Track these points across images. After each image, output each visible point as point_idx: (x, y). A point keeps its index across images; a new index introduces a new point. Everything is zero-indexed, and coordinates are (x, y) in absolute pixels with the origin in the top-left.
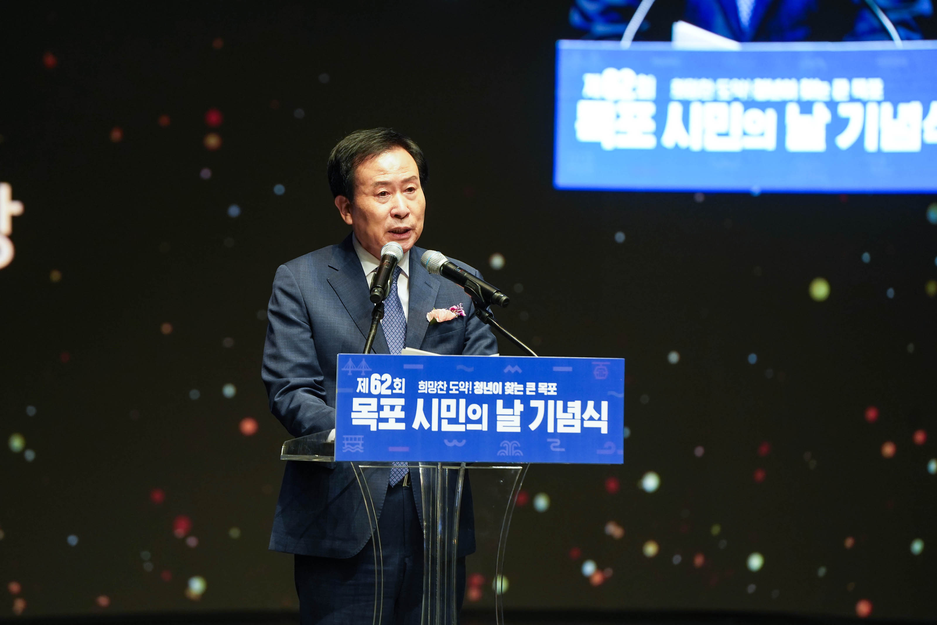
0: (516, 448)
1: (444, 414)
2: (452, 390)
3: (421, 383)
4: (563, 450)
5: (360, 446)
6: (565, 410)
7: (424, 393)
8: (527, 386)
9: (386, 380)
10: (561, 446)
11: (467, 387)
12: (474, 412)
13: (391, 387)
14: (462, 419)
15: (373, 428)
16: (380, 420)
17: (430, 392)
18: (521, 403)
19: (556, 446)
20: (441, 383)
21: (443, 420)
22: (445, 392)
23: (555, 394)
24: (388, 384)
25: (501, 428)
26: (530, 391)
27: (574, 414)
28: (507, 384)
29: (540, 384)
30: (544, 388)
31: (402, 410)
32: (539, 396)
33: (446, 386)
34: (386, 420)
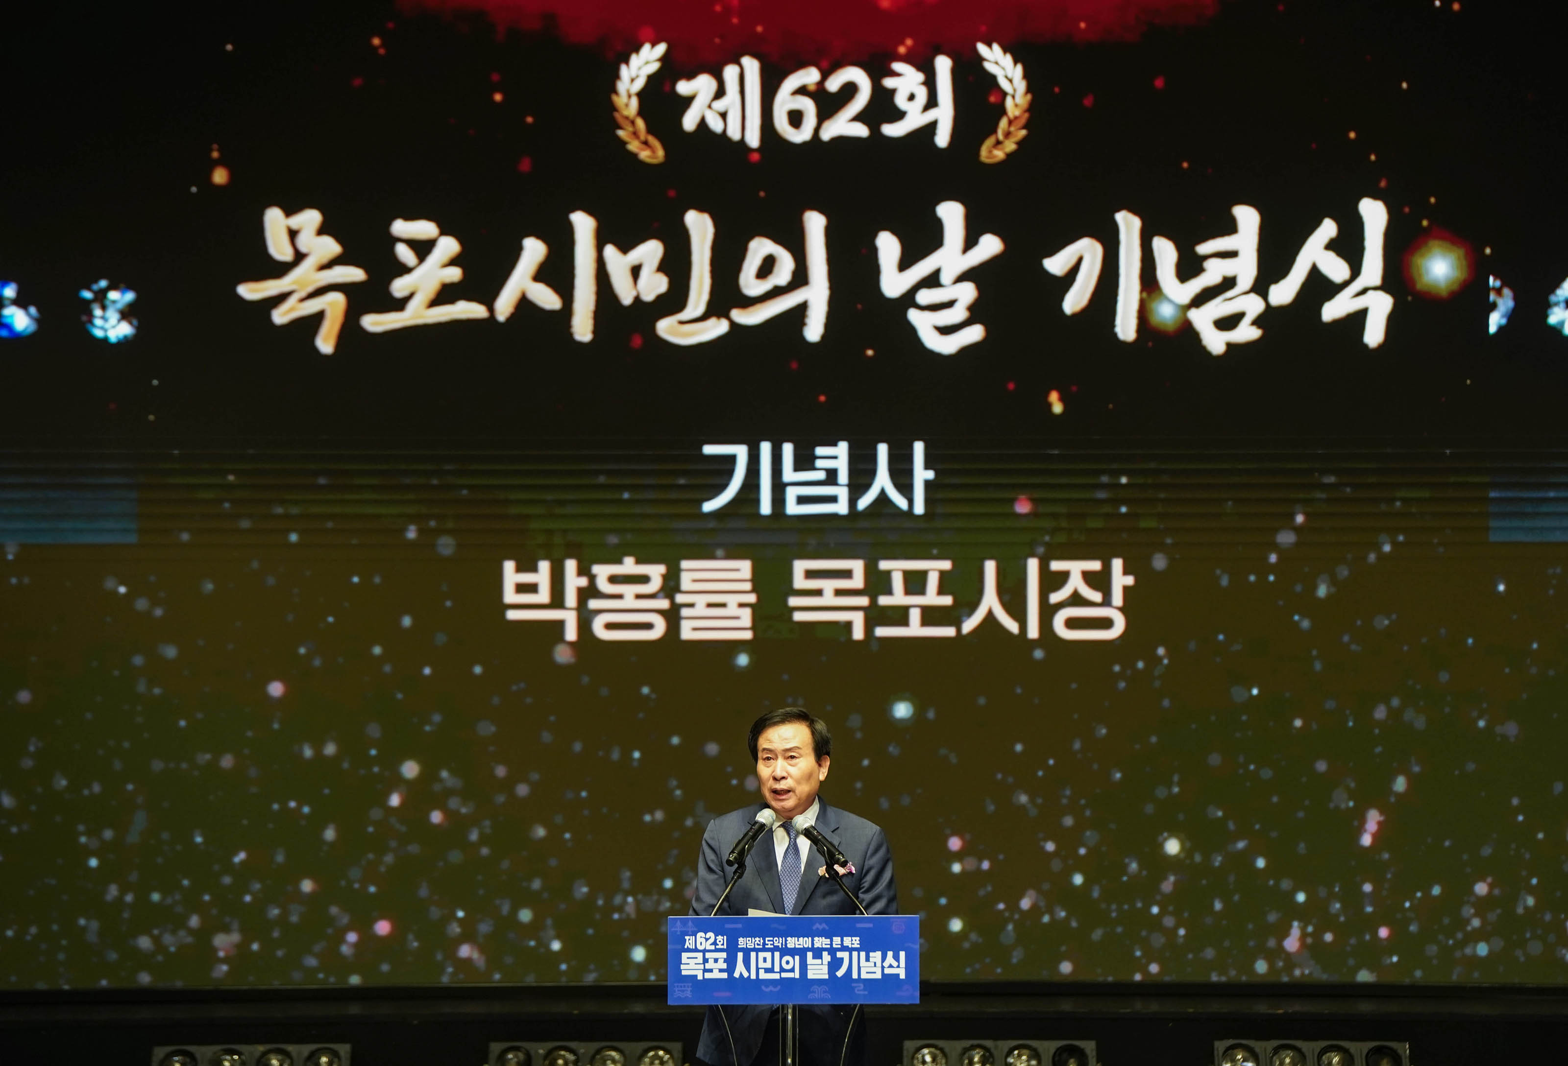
0: (825, 992)
1: (761, 964)
2: (768, 945)
3: (741, 940)
4: (866, 993)
5: (689, 992)
6: (867, 959)
7: (744, 948)
8: (834, 940)
9: (710, 937)
10: (864, 990)
11: (781, 942)
12: (788, 963)
13: (715, 943)
14: (777, 969)
15: (700, 977)
16: (705, 971)
17: (748, 947)
18: (829, 954)
19: (860, 990)
20: (757, 939)
21: (760, 970)
22: (761, 947)
23: (859, 946)
24: (712, 940)
25: (811, 975)
26: (836, 944)
27: (875, 963)
28: (816, 939)
29: (845, 938)
30: (847, 941)
31: (724, 962)
32: (844, 948)
33: (762, 941)
34: (711, 971)
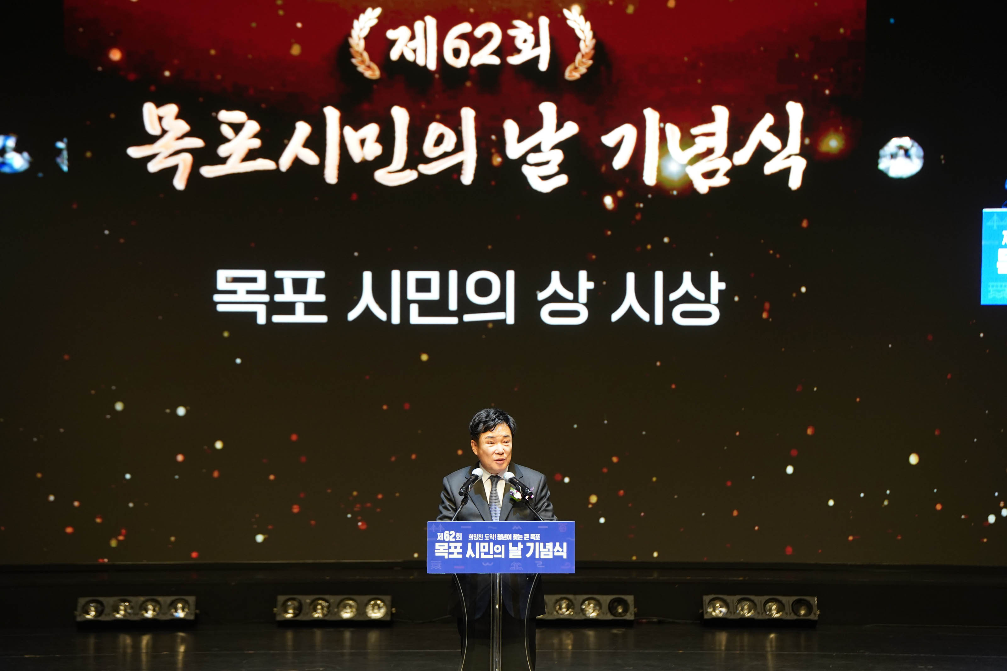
0: (519, 566)
1: (482, 550)
2: (486, 538)
3: (470, 535)
4: (544, 567)
5: (439, 566)
6: (545, 547)
7: (472, 540)
8: (525, 536)
9: (452, 534)
10: (542, 565)
11: (494, 536)
12: (498, 549)
13: (455, 537)
14: (491, 552)
15: (446, 557)
16: (449, 553)
17: (475, 539)
18: (522, 544)
19: (540, 565)
20: (480, 535)
21: (481, 553)
22: (482, 540)
23: (539, 539)
24: (453, 535)
25: (511, 556)
26: (526, 538)
27: (549, 549)
28: (514, 535)
29: (531, 535)
30: (533, 536)
31: (460, 548)
32: (531, 541)
33: (483, 536)
34: (452, 553)
